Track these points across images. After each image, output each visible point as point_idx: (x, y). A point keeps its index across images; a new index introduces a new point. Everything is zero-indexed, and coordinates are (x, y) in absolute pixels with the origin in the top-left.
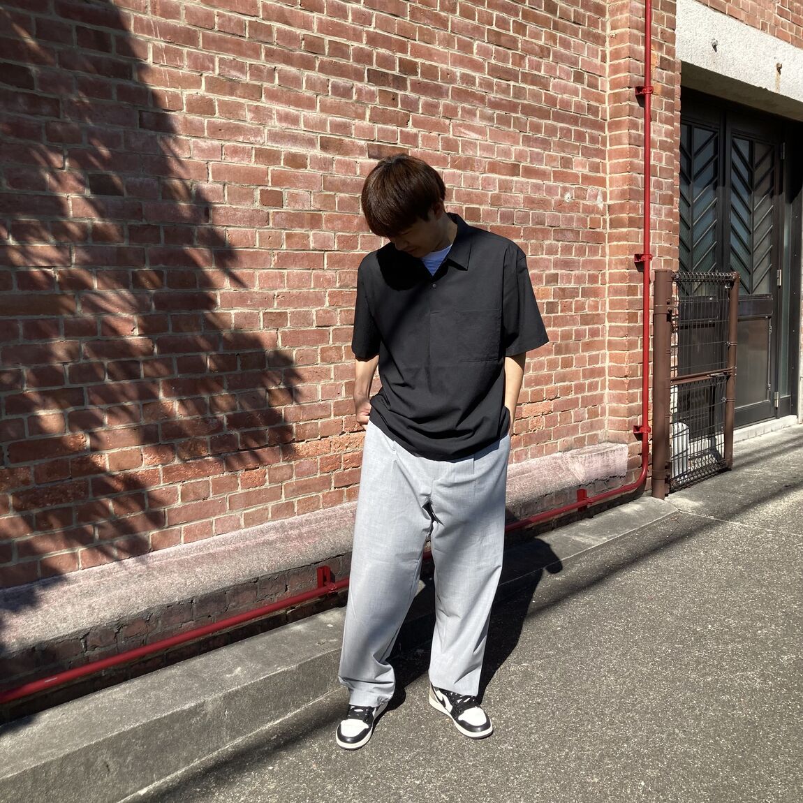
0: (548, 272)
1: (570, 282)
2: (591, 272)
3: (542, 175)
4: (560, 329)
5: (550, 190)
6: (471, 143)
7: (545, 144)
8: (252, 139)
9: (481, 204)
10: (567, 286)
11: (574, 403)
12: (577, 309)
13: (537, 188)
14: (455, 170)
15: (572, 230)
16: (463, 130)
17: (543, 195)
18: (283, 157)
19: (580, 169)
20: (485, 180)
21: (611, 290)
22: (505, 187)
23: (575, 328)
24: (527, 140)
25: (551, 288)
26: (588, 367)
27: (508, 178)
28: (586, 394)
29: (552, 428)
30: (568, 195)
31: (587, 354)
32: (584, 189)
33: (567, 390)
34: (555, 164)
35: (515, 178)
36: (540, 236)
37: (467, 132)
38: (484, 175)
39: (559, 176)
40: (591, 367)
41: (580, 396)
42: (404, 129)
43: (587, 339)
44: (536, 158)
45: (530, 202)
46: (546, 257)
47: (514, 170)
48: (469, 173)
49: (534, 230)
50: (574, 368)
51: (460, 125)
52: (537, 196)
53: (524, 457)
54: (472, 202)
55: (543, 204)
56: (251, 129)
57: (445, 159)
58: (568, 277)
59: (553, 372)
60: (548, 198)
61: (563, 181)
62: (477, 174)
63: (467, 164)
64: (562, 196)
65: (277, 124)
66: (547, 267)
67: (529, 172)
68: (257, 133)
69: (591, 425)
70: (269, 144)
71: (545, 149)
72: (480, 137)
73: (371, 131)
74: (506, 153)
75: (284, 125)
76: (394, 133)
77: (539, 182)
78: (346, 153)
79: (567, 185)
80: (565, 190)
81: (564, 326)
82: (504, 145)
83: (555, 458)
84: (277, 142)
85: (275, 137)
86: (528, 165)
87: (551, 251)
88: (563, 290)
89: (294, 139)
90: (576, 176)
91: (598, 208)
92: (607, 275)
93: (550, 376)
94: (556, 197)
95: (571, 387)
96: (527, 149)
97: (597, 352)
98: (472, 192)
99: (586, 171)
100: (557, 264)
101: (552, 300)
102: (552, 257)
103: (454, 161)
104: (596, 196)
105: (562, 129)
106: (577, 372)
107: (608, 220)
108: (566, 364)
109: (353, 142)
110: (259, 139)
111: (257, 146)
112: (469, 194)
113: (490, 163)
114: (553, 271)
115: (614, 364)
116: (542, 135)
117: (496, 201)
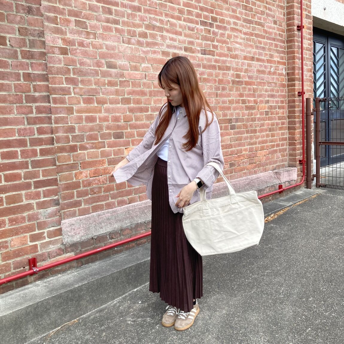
0: (265, 99)
1: (274, 103)
2: (281, 99)
3: (262, 61)
4: (270, 122)
5: (265, 67)
6: (237, 48)
7: (264, 49)
8: (161, 47)
9: (241, 72)
10: (272, 105)
11: (276, 151)
12: (276, 114)
13: (261, 66)
14: (232, 59)
15: (274, 83)
16: (234, 43)
17: (263, 69)
18: (171, 54)
19: (277, 59)
20: (242, 63)
21: (289, 106)
22: (249, 65)
23: (276, 121)
24: (257, 47)
25: (267, 105)
26: (281, 137)
27: (251, 62)
28: (281, 148)
29: (268, 161)
30: (272, 69)
31: (280, 132)
32: (278, 66)
33: (273, 146)
34: (267, 56)
35: (253, 62)
36: (263, 85)
37: (235, 44)
38: (242, 61)
39: (269, 61)
40: (282, 137)
41: (278, 148)
42: (213, 43)
43: (280, 126)
44: (260, 54)
45: (259, 71)
46: (265, 93)
47: (252, 59)
48: (236, 60)
49: (261, 83)
50: (275, 137)
51: (233, 42)
52: (261, 69)
53: (258, 172)
54: (238, 72)
55: (263, 72)
56: (160, 43)
57: (228, 55)
58: (273, 101)
59: (268, 139)
60: (265, 70)
61: (270, 63)
62: (240, 60)
63: (235, 57)
64: (270, 69)
65: (169, 42)
66: (265, 97)
67: (258, 60)
68: (162, 45)
69: (283, 160)
70: (167, 49)
71: (264, 51)
72: (240, 46)
73: (202, 44)
74: (250, 52)
75: (172, 42)
76: (210, 44)
77: (262, 64)
78: (193, 52)
79: (272, 65)
80: (271, 67)
81: (272, 120)
82: (249, 49)
83: (270, 173)
84: (169, 48)
85: (169, 46)
86: (258, 57)
87: (266, 91)
88: (271, 106)
89: (175, 47)
90: (275, 61)
91: (283, 74)
92: (287, 100)
93: (267, 140)
94: (268, 70)
95: (274, 144)
96: (257, 51)
97: (284, 131)
98: (238, 68)
99: (279, 60)
100: (269, 96)
101: (267, 110)
102: (267, 93)
103: (231, 55)
104: (282, 69)
105: (269, 43)
106: (277, 139)
107: (287, 79)
108: (273, 136)
109: (195, 48)
110: (163, 47)
111: (163, 50)
112: (237, 68)
113: (244, 56)
114: (267, 99)
115: (290, 136)
116: (262, 45)
117: (246, 71)
